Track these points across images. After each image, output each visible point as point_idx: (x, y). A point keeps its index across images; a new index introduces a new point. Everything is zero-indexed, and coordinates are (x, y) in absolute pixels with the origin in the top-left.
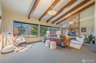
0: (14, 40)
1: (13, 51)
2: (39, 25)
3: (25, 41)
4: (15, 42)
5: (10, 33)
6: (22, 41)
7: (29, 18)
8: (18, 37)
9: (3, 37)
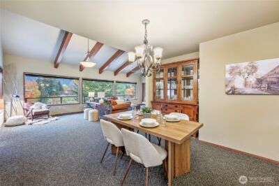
0: (25, 108)
1: (24, 124)
2: (81, 79)
3: (46, 109)
4: (27, 110)
5: (17, 96)
6: (40, 110)
7: (56, 66)
8: (33, 104)
9: (5, 104)
